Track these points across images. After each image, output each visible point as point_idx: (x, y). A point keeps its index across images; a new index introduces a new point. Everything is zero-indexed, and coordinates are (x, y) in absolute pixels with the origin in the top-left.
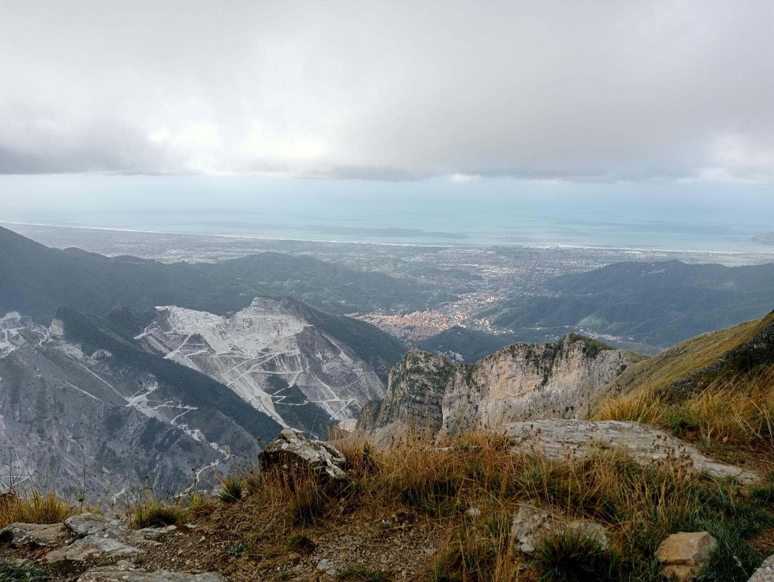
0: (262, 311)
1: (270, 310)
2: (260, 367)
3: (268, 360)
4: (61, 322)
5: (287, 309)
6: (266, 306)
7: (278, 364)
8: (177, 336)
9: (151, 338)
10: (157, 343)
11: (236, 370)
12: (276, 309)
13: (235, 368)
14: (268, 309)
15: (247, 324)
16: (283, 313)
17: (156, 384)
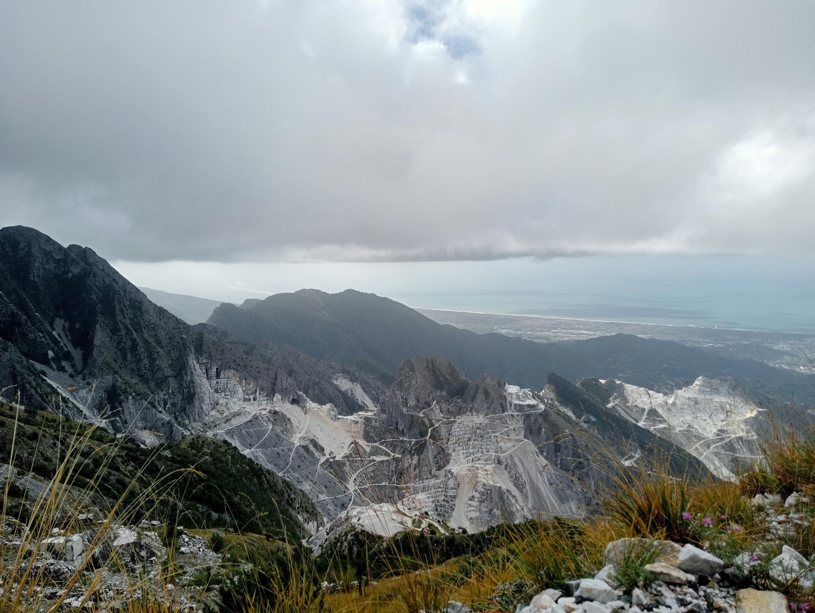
0: (708, 392)
1: (716, 391)
2: (720, 448)
3: (727, 440)
4: (552, 387)
5: (734, 391)
6: (711, 386)
7: (736, 445)
8: (638, 409)
9: (618, 408)
10: (624, 413)
11: (699, 447)
12: (724, 389)
13: (697, 445)
14: (714, 389)
15: (693, 403)
16: (730, 394)
17: (639, 451)
